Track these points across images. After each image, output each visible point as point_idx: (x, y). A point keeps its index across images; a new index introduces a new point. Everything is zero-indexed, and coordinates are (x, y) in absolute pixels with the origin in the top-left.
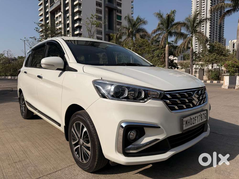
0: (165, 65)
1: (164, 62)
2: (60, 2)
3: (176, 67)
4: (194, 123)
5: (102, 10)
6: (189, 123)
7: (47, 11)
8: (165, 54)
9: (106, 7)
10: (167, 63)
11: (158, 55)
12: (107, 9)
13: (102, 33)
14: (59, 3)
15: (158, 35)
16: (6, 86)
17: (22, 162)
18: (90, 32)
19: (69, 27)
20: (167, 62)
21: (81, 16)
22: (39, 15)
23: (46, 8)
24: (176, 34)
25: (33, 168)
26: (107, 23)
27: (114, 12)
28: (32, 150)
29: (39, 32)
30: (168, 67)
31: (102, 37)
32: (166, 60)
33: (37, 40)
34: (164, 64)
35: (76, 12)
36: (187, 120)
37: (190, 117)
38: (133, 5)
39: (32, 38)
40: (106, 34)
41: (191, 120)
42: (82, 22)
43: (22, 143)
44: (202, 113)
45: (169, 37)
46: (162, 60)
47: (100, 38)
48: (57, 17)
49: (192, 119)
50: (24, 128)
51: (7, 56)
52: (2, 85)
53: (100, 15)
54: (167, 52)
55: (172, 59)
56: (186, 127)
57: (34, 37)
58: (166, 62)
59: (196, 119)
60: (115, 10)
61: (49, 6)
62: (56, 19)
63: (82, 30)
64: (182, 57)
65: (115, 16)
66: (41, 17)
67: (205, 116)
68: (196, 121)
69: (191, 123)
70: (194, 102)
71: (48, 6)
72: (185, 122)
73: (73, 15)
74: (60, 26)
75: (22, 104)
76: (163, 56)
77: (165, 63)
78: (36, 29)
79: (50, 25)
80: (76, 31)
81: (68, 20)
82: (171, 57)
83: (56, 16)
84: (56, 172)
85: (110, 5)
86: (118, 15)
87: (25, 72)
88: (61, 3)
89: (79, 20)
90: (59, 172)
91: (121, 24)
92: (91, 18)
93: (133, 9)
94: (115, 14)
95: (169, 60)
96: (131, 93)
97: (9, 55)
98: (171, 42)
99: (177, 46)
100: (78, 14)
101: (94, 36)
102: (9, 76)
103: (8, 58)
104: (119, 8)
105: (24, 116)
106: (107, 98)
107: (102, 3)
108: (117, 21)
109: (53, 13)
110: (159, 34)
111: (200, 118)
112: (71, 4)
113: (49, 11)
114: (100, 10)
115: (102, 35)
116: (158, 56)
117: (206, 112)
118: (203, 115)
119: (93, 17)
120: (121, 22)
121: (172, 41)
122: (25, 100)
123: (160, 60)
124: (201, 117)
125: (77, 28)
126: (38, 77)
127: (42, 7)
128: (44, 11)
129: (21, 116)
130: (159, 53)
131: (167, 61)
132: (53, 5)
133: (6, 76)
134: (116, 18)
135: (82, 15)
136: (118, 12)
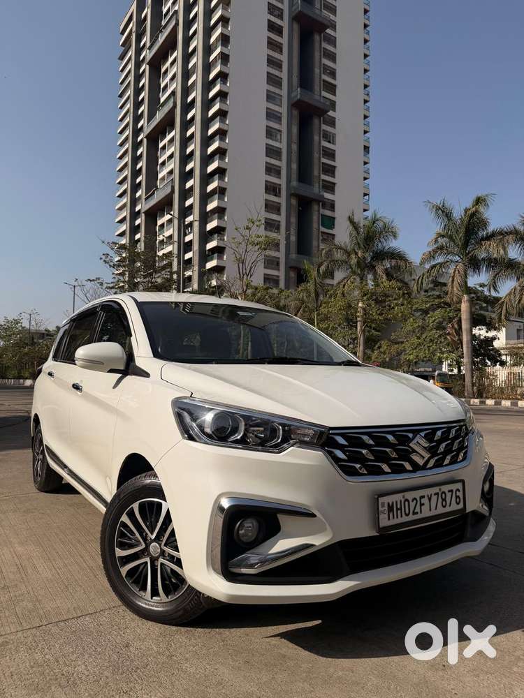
0: (463, 354)
1: (458, 344)
2: (170, 187)
3: (498, 361)
4: (417, 513)
5: (280, 203)
6: (399, 512)
7: (137, 209)
8: (460, 322)
9: (292, 195)
10: (468, 347)
11: (440, 323)
12: (294, 202)
13: (278, 264)
14: (169, 190)
15: (438, 266)
16: (16, 407)
17: (11, 590)
18: (241, 265)
19: (191, 251)
20: (467, 344)
21: (224, 220)
22: (117, 220)
23: (134, 202)
24: (492, 263)
25: (30, 606)
26: (293, 238)
27: (315, 207)
28: (38, 566)
29: (112, 264)
30: (470, 360)
31: (278, 277)
32: (465, 338)
33: (105, 285)
34: (460, 349)
35: (211, 211)
36: (393, 503)
37: (404, 497)
38: (367, 187)
39: (93, 280)
40: (291, 267)
41: (407, 503)
42: (225, 238)
43: (19, 549)
44: (445, 488)
45: (470, 272)
46: (452, 339)
47: (275, 278)
48: (162, 225)
49: (410, 500)
50: (32, 512)
51: (28, 327)
52: (6, 403)
53: (274, 217)
54: (465, 315)
55: (482, 337)
56: (389, 519)
57: (98, 279)
58: (465, 346)
59: (422, 502)
60: (318, 201)
61: (144, 197)
62: (159, 230)
63: (225, 257)
64: (518, 330)
65: (315, 218)
66: (122, 224)
67: (457, 497)
68: (422, 507)
69: (407, 512)
70: (415, 457)
71: (140, 197)
72: (386, 508)
73: (205, 217)
74: (169, 249)
75: (38, 454)
76: (456, 326)
77: (462, 348)
78: (104, 257)
79: (143, 244)
80: (209, 261)
81: (190, 233)
82: (480, 329)
83: (159, 222)
84: (79, 617)
85: (305, 191)
86: (324, 215)
87: (50, 374)
88: (173, 187)
89: (219, 230)
90: (87, 619)
91: (333, 239)
92: (248, 228)
93: (367, 197)
94: (317, 213)
95: (474, 337)
96: (254, 431)
97: (33, 323)
98: (477, 287)
99: (497, 299)
100: (216, 215)
101: (251, 276)
102: (27, 378)
103: (29, 331)
104: (327, 196)
105: (40, 484)
106: (196, 441)
107: (280, 185)
108: (323, 233)
109: (152, 215)
110: (441, 265)
111: (440, 500)
112: (198, 189)
113: (142, 211)
114: (276, 204)
115: (279, 270)
116: (440, 327)
117: (459, 486)
118: (449, 495)
119: (250, 225)
120: (334, 235)
121: (482, 285)
122: (44, 443)
123: (446, 338)
124: (444, 500)
125: (213, 253)
126: (74, 388)
127: (125, 200)
128: (129, 212)
129: (32, 484)
130: (444, 320)
131: (467, 341)
132: (153, 193)
133: (20, 377)
134: (319, 224)
135: (226, 218)
136: (324, 207)
